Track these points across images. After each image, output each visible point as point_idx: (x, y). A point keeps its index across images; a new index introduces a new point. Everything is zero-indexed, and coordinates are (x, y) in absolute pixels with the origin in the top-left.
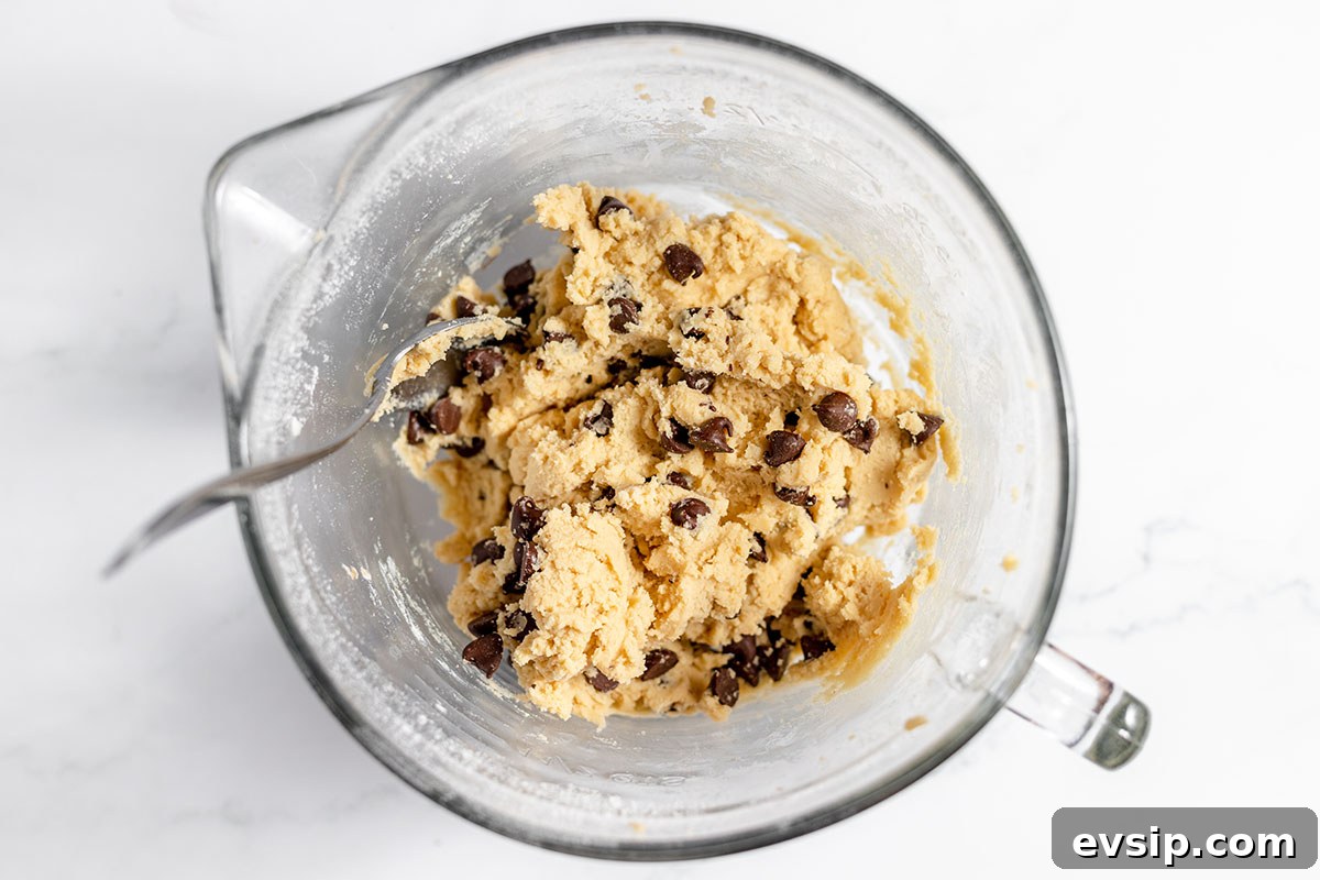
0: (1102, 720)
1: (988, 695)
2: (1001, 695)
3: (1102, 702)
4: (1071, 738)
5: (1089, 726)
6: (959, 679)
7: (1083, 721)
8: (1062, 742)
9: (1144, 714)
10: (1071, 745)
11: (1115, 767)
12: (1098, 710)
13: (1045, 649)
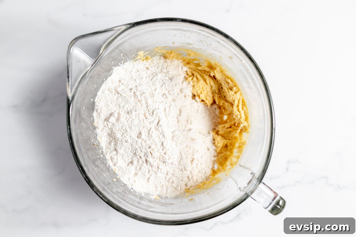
0: (274, 203)
1: (246, 193)
2: (249, 194)
3: (274, 199)
4: (266, 206)
5: (270, 204)
6: (240, 188)
7: (269, 203)
8: (263, 207)
9: (284, 202)
10: (266, 208)
11: (276, 214)
12: (273, 200)
13: (261, 184)
